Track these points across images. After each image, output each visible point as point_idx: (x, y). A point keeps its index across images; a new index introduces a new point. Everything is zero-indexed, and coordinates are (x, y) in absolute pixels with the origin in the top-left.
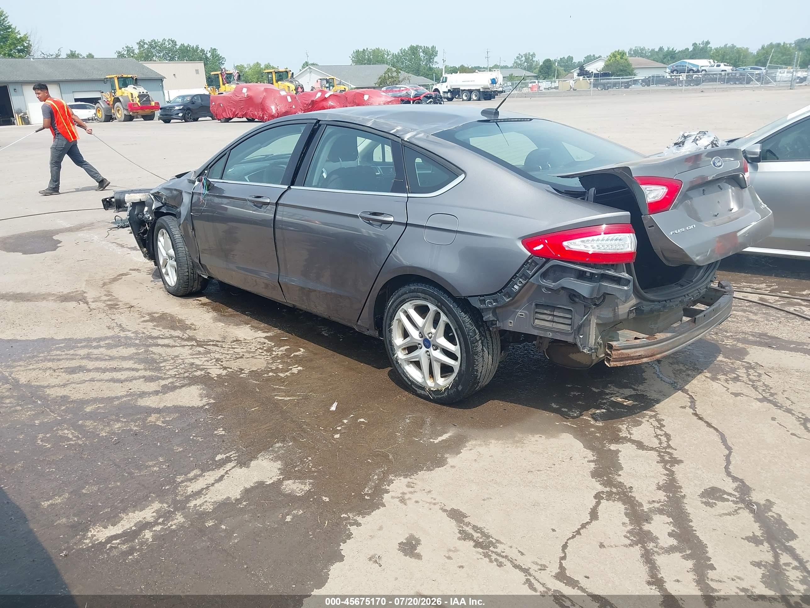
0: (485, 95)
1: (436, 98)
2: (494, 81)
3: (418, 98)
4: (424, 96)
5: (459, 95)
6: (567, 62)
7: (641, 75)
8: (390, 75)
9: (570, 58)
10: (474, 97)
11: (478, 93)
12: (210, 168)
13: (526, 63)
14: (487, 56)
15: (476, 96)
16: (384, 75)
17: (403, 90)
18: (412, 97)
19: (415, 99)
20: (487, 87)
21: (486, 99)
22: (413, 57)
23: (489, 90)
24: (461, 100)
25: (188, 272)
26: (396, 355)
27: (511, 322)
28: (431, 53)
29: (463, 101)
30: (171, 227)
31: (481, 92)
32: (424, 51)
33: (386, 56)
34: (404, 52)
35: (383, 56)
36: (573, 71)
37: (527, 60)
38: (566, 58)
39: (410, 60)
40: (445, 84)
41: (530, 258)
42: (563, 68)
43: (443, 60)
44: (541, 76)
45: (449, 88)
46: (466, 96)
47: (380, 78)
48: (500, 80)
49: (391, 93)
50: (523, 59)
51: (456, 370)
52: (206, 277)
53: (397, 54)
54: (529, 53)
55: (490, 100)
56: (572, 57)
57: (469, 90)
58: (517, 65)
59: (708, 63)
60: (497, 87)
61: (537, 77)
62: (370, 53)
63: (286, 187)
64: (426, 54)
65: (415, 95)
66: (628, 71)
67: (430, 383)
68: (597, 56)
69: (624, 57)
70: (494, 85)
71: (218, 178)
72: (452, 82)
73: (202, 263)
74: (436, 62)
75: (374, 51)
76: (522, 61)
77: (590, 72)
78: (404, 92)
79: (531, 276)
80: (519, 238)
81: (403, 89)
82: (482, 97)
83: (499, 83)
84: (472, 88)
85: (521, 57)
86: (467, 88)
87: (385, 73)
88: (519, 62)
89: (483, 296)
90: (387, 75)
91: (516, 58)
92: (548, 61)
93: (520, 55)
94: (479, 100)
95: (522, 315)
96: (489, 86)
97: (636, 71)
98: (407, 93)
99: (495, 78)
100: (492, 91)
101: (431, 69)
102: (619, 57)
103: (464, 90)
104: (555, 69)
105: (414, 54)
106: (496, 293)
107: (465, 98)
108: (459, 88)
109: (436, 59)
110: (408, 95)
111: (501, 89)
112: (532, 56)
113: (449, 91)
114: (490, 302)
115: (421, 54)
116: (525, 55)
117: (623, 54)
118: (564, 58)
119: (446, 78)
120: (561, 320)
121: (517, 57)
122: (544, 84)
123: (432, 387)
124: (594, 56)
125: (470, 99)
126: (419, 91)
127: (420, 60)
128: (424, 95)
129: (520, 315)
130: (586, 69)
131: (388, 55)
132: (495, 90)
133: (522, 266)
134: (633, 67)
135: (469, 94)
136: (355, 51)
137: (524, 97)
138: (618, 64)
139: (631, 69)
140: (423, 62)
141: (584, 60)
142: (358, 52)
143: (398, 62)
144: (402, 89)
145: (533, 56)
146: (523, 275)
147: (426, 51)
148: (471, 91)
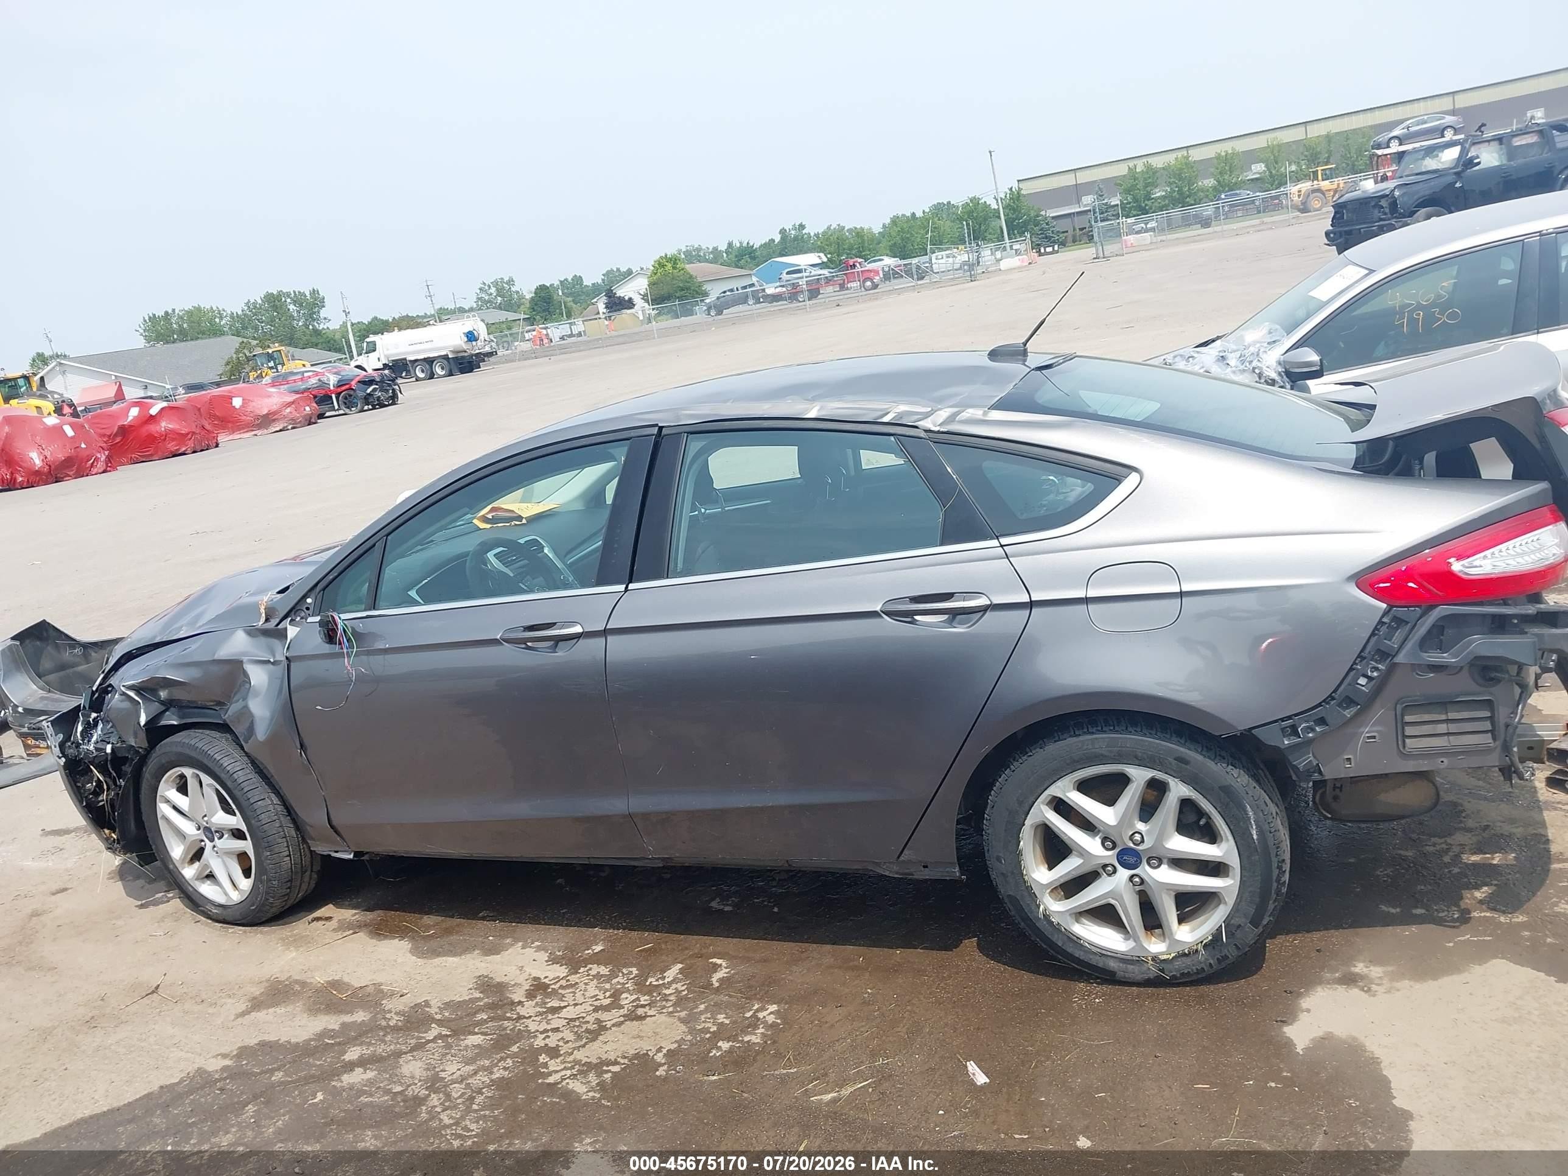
0: (460, 364)
1: (382, 381)
2: (471, 337)
3: (347, 386)
4: (359, 382)
5: (408, 372)
6: (574, 287)
7: (714, 292)
8: (248, 354)
9: (578, 280)
10: (439, 371)
11: (446, 362)
12: (324, 589)
13: (499, 298)
14: (428, 294)
15: (443, 368)
16: (235, 356)
17: (310, 377)
18: (332, 388)
19: (339, 390)
20: (461, 349)
21: (463, 371)
22: (275, 314)
23: (466, 354)
24: (414, 379)
25: (289, 855)
26: (1042, 907)
27: (1349, 760)
28: (312, 304)
29: (417, 380)
30: (217, 757)
31: (451, 361)
32: (295, 301)
33: (217, 320)
34: (255, 307)
35: (211, 321)
36: (595, 300)
37: (500, 292)
38: (570, 280)
39: (271, 321)
40: (373, 356)
41: (1386, 613)
42: (570, 299)
43: (344, 311)
44: (538, 317)
45: (385, 361)
46: (423, 371)
47: (227, 364)
48: (482, 331)
49: (286, 386)
50: (493, 290)
51: (1231, 899)
52: (351, 856)
53: (240, 313)
54: (502, 279)
55: (471, 371)
56: (580, 277)
57: (425, 360)
58: (483, 304)
59: (818, 258)
60: (480, 347)
61: (530, 321)
62: (181, 318)
63: (622, 587)
64: (301, 305)
65: (339, 382)
66: (693, 288)
67: (1156, 947)
68: (623, 269)
69: (678, 266)
70: (474, 343)
71: (363, 607)
72: (388, 350)
73: (334, 823)
74: (325, 319)
75: (190, 313)
76: (491, 294)
77: (626, 298)
78: (314, 381)
79: (1396, 650)
80: (1350, 579)
81: (310, 374)
82: (455, 370)
83: (482, 338)
84: (432, 355)
85: (487, 288)
86: (422, 357)
87: (237, 352)
88: (487, 298)
89: (1289, 718)
90: (241, 355)
91: (478, 291)
92: (542, 288)
93: (484, 284)
94: (451, 374)
95: (1374, 737)
96: (465, 347)
97: (707, 287)
98: (319, 380)
99: (472, 330)
100: (472, 355)
101: (317, 332)
102: (669, 265)
103: (416, 361)
104: (561, 302)
105: (275, 308)
106: (1320, 705)
107: (421, 375)
108: (405, 359)
109: (323, 313)
110: (323, 384)
111: (487, 349)
112: (508, 283)
113: (385, 366)
114: (1308, 727)
115: (292, 307)
116: (495, 283)
117: (674, 260)
118: (566, 280)
119: (374, 343)
120: (1469, 726)
121: (480, 289)
122: (556, 331)
123: (1162, 953)
124: (618, 270)
125: (431, 376)
126: (342, 374)
127: (292, 317)
128: (358, 379)
129: (1369, 738)
130: (618, 295)
131: (221, 318)
132: (477, 351)
133: (1373, 634)
134: (699, 280)
135: (427, 366)
136: (147, 318)
137: (533, 358)
138: (673, 278)
139: (697, 285)
140: (299, 321)
141: (603, 280)
142: (153, 318)
143: (245, 328)
144: (306, 375)
145: (511, 282)
146: (1379, 651)
147: (299, 299)
148: (430, 361)
